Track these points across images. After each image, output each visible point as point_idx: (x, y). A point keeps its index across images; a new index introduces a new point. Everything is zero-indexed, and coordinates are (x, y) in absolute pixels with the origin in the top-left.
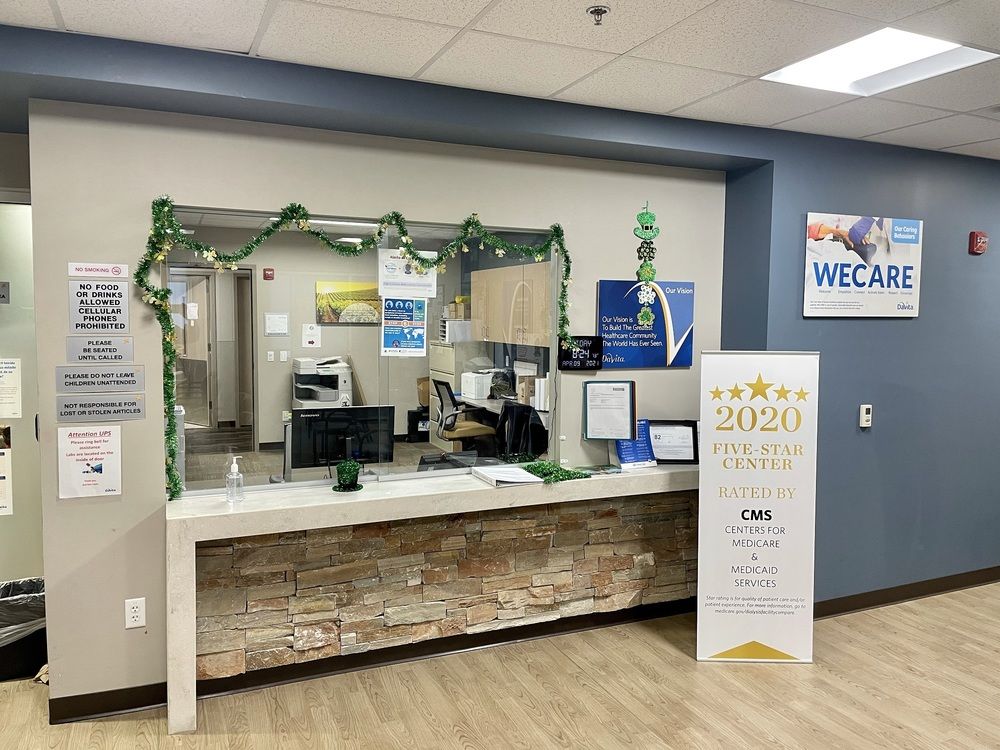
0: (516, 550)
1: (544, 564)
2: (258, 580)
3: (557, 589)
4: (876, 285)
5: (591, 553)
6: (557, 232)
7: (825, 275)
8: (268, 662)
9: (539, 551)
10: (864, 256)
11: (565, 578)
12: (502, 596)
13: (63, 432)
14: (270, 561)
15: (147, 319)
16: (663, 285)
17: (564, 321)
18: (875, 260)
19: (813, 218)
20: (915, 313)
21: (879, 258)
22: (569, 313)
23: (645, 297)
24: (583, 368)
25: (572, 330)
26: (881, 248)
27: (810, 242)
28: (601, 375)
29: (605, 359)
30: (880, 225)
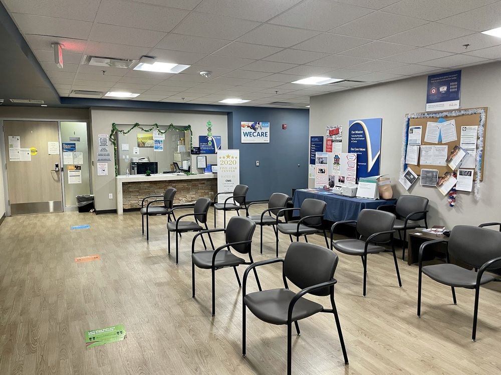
0: (183, 190)
1: (189, 193)
2: (132, 192)
3: (192, 198)
4: (259, 136)
5: (199, 191)
6: (189, 126)
7: (246, 134)
8: (134, 207)
9: (188, 190)
10: (255, 130)
11: (194, 196)
12: (180, 198)
13: (98, 164)
14: (134, 189)
15: (112, 144)
16: (214, 137)
17: (191, 144)
18: (258, 131)
19: (242, 123)
20: (269, 142)
21: (259, 130)
22: (192, 142)
23: (210, 139)
24: (196, 153)
25: (193, 146)
26: (259, 129)
27: (242, 128)
28: (200, 155)
29: (201, 152)
30: (259, 124)
